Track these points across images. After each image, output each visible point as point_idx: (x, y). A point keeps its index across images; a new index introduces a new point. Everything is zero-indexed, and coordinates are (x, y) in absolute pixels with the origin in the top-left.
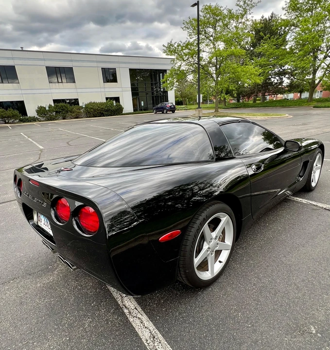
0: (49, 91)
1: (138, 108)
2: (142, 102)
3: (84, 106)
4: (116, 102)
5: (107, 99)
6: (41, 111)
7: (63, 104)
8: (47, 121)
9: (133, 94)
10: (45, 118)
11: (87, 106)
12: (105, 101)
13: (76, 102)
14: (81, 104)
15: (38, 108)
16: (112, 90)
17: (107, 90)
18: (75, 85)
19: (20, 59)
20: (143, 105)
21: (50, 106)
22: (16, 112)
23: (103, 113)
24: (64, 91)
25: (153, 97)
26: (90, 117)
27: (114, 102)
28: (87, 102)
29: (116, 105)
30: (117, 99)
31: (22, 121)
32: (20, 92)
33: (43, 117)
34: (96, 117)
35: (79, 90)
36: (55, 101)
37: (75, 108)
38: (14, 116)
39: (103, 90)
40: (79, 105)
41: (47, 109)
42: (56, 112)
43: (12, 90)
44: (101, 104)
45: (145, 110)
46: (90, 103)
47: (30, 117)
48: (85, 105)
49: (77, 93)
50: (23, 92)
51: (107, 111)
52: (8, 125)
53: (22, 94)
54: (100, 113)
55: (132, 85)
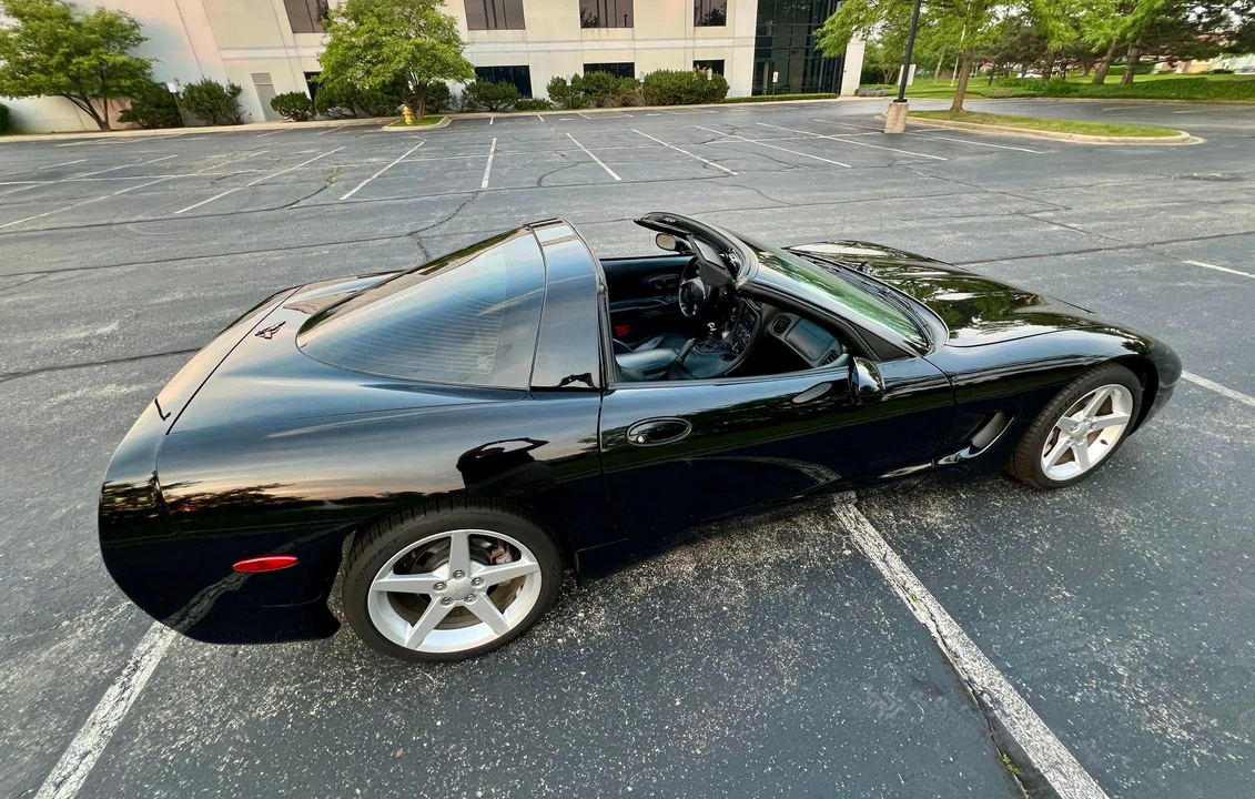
0: (578, 46)
1: (765, 86)
2: (776, 74)
3: (642, 81)
4: (714, 72)
5: (695, 63)
6: (557, 88)
7: (602, 74)
8: (566, 109)
9: (758, 54)
10: (561, 104)
11: (648, 80)
12: (690, 68)
13: (626, 70)
14: (637, 76)
15: (553, 82)
16: (710, 42)
17: (699, 43)
18: (633, 35)
20: (775, 80)
21: (575, 79)
22: (513, 89)
23: (680, 97)
24: (609, 46)
25: (806, 60)
26: (652, 105)
27: (710, 72)
28: (650, 70)
29: (713, 80)
30: (718, 66)
31: (520, 107)
32: (524, 47)
33: (559, 100)
34: (664, 104)
35: (639, 44)
36: (588, 67)
37: (624, 82)
38: (506, 97)
39: (690, 43)
40: (633, 76)
41: (569, 84)
42: (587, 91)
43: (511, 43)
44: (682, 76)
45: (777, 92)
46: (658, 74)
47: (535, 101)
48: (646, 79)
49: (634, 49)
50: (531, 47)
51: (690, 92)
52: (492, 115)
53: (529, 52)
54: (675, 96)
55: (759, 31)
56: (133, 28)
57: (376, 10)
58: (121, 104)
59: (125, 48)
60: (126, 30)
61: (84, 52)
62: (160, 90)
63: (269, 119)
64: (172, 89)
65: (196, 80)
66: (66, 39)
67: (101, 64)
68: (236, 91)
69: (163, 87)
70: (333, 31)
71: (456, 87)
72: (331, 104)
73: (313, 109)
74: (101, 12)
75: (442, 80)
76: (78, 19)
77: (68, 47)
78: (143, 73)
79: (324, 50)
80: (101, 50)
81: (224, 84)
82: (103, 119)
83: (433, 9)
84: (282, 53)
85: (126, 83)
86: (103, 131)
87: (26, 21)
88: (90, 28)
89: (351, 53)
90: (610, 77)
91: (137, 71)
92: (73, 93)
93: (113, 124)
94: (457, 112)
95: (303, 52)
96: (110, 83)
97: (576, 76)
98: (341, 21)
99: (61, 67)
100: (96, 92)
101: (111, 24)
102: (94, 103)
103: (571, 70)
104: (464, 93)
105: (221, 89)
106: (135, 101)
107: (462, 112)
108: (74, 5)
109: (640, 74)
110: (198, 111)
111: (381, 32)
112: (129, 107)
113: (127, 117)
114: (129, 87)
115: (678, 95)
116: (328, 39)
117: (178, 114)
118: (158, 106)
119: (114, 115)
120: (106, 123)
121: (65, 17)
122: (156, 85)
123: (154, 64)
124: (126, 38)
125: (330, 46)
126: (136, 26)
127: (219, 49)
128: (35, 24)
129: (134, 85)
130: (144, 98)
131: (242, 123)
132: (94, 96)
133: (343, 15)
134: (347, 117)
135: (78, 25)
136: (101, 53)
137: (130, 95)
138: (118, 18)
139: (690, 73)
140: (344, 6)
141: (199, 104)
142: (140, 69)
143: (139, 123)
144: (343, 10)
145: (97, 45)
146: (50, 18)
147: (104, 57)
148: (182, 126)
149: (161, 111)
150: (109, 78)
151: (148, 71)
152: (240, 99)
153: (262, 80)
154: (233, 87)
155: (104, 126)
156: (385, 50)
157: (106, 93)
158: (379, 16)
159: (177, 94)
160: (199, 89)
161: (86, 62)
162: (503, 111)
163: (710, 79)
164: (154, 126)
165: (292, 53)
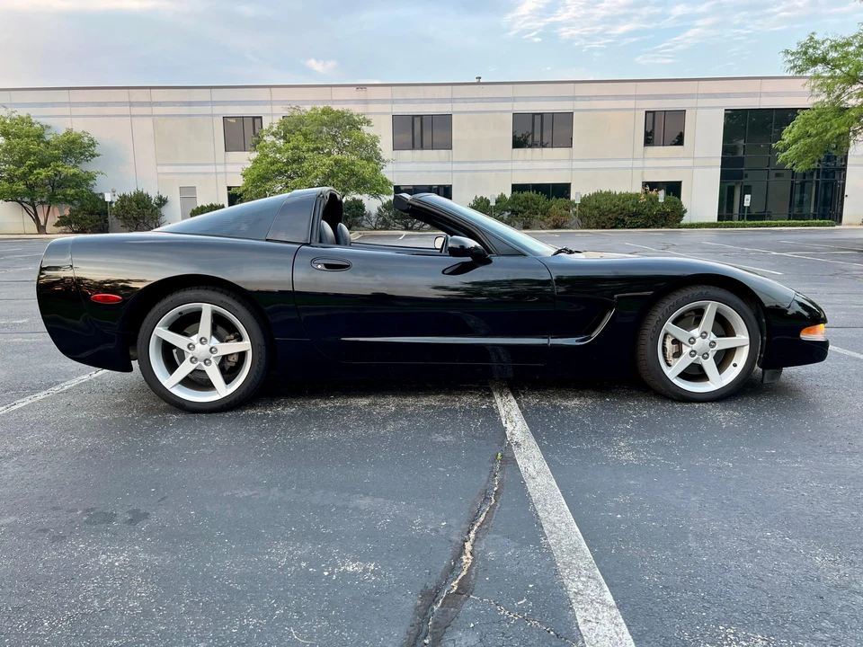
0: (509, 166)
1: (734, 211)
2: (748, 197)
3: (578, 202)
4: (668, 193)
5: (645, 184)
7: (532, 194)
9: (725, 176)
11: (585, 201)
12: (638, 189)
13: (562, 190)
14: (573, 197)
15: (476, 199)
16: (663, 164)
17: (649, 163)
18: (571, 154)
19: (465, 100)
20: (747, 203)
21: (500, 200)
23: (623, 220)
24: (541, 166)
26: (588, 228)
27: (662, 195)
28: (589, 191)
29: (665, 202)
30: (674, 188)
32: (448, 166)
34: (603, 228)
35: (576, 165)
36: (516, 188)
37: (556, 204)
39: (638, 164)
40: (569, 197)
41: (493, 203)
42: (513, 211)
43: (436, 162)
44: (627, 197)
45: (750, 218)
46: (598, 196)
48: (583, 200)
49: (572, 169)
50: (455, 167)
51: (635, 215)
52: (405, 233)
53: (452, 171)
54: (617, 219)
55: (725, 150)
56: (90, 146)
57: (304, 129)
58: (61, 211)
59: (79, 163)
60: (84, 147)
61: (43, 165)
62: (98, 200)
64: (108, 198)
65: (130, 191)
66: (34, 154)
67: (56, 175)
68: (162, 202)
69: (101, 197)
70: (261, 148)
71: (372, 205)
74: (69, 132)
75: (358, 197)
76: (48, 138)
77: (34, 160)
78: (87, 185)
79: (249, 165)
80: (60, 163)
81: (153, 195)
82: (42, 223)
83: (360, 129)
84: (211, 169)
85: (70, 192)
86: (39, 234)
87: (9, 139)
88: (56, 145)
89: (273, 168)
90: (541, 198)
91: (81, 182)
92: (26, 199)
93: (48, 229)
94: (371, 229)
95: (230, 168)
96: (58, 191)
97: (503, 196)
98: (269, 139)
99: (24, 177)
100: (43, 200)
101: (73, 142)
102: (39, 209)
103: (497, 188)
104: (380, 210)
105: (149, 199)
106: (73, 208)
107: (375, 229)
108: (49, 127)
109: (576, 195)
110: (125, 218)
111: (304, 148)
112: (67, 213)
113: (63, 222)
114: (72, 195)
115: (621, 217)
116: (255, 155)
117: (106, 222)
118: (92, 213)
119: (53, 219)
120: (44, 227)
121: (40, 136)
122: (95, 195)
123: (99, 177)
124: (82, 154)
125: (255, 161)
126: (93, 144)
127: (157, 165)
128: (14, 142)
129: (77, 194)
130: (82, 205)
132: (42, 203)
133: (273, 134)
135: (48, 143)
136: (58, 166)
137: (71, 202)
138: (80, 137)
139: (637, 194)
140: (275, 126)
141: (127, 212)
142: (85, 180)
143: (71, 228)
144: (274, 129)
145: (57, 159)
146: (28, 137)
147: (60, 169)
148: (108, 232)
149: (93, 217)
150: (59, 187)
151: (91, 183)
152: (164, 210)
153: (188, 192)
154: (160, 198)
155: (41, 229)
156: (306, 164)
157: (52, 200)
158: (305, 135)
159: (111, 203)
160: (131, 200)
161: (43, 173)
162: (418, 230)
163: (661, 200)
164: (83, 231)
165: (220, 169)
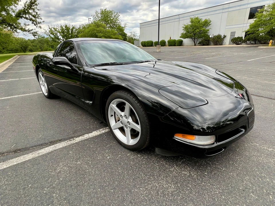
58: (200, 40)
59: (206, 27)
60: (208, 23)
62: (209, 36)
63: (229, 44)
64: (211, 36)
65: (216, 34)
66: (196, 26)
68: (225, 37)
72: (249, 40)
73: (242, 42)
74: (205, 20)
76: (201, 22)
77: (196, 28)
81: (223, 35)
82: (196, 43)
84: (242, 25)
85: (202, 35)
87: (192, 23)
88: (202, 24)
91: (206, 32)
92: (193, 38)
93: (197, 45)
95: (248, 25)
99: (194, 31)
101: (206, 22)
102: (196, 40)
105: (221, 36)
106: (202, 39)
108: (202, 19)
110: (213, 42)
117: (209, 43)
119: (198, 42)
121: (199, 22)
124: (207, 25)
126: (210, 22)
127: (226, 26)
129: (204, 35)
130: (204, 38)
131: (222, 45)
132: (196, 38)
134: (252, 44)
137: (202, 37)
138: (208, 20)
141: (214, 40)
143: (201, 44)
146: (196, 22)
148: (209, 45)
149: (206, 41)
151: (208, 32)
152: (225, 39)
153: (233, 33)
155: (195, 45)
157: (199, 38)
159: (211, 38)
160: (216, 37)
164: (204, 45)
165: (245, 25)
